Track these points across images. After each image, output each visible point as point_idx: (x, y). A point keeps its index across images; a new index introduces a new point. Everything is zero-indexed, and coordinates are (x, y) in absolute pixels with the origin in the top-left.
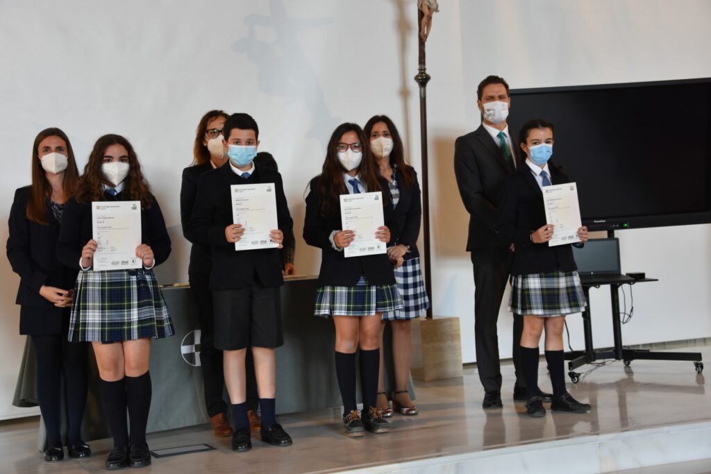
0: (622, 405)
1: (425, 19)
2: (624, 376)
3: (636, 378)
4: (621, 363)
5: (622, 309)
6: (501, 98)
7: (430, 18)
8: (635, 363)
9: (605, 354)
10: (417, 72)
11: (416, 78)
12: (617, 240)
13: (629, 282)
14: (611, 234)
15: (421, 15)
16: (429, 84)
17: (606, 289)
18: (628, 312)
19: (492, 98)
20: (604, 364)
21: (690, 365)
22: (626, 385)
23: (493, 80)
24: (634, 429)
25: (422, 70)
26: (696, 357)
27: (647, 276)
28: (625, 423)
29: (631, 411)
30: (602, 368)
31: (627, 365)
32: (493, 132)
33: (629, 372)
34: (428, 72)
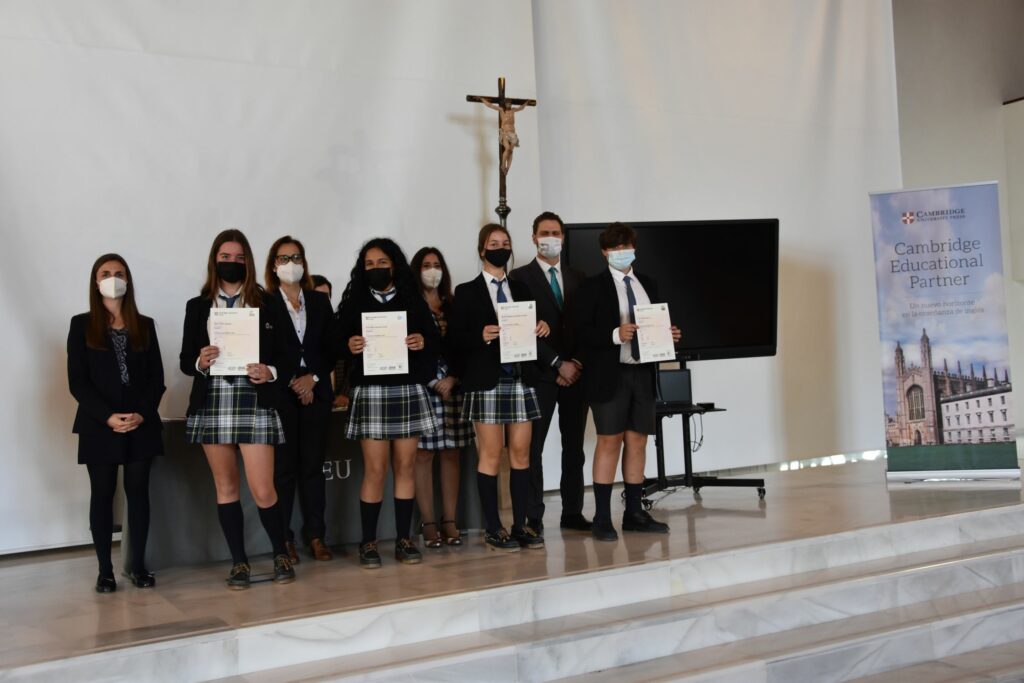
0: (691, 530)
1: (505, 154)
2: (693, 502)
3: (705, 504)
4: (691, 490)
5: (692, 438)
6: (555, 234)
7: (510, 152)
8: (704, 490)
9: (677, 481)
10: (498, 204)
11: (497, 210)
12: (689, 371)
13: (700, 412)
14: (683, 365)
15: (502, 149)
16: (509, 216)
17: (678, 418)
18: (698, 440)
19: (546, 234)
20: (674, 491)
21: (754, 490)
22: (695, 511)
23: (548, 216)
24: (701, 554)
25: (503, 203)
26: (759, 483)
27: (716, 406)
28: (693, 548)
29: (699, 535)
30: (673, 495)
31: (697, 491)
32: (545, 267)
33: (698, 498)
34: (508, 204)
